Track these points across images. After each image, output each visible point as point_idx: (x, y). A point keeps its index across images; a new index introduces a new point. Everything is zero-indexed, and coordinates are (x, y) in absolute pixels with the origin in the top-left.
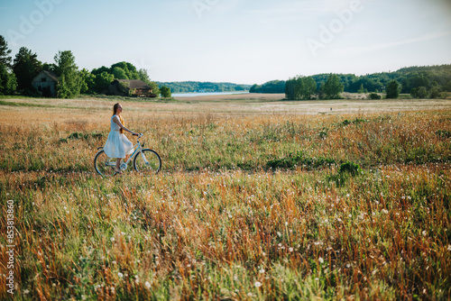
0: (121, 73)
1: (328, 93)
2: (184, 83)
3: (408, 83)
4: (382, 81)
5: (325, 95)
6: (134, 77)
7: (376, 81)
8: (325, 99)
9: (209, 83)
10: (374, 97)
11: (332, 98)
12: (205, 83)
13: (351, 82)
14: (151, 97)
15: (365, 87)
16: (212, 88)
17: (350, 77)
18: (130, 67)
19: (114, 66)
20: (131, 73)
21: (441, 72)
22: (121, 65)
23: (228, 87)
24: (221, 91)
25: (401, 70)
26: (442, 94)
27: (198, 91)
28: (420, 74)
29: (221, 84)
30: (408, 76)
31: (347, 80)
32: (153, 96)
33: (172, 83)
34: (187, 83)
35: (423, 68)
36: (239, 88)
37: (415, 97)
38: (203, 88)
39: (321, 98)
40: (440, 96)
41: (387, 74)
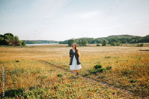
0: (7, 37)
1: (83, 44)
2: (38, 41)
3: (111, 41)
4: (102, 40)
5: (82, 45)
6: (12, 38)
7: (100, 40)
8: (82, 46)
9: (46, 41)
10: (98, 45)
11: (84, 46)
12: (45, 41)
13: (92, 40)
14: (17, 46)
15: (96, 42)
16: (47, 42)
17: (92, 39)
18: (11, 35)
19: (5, 34)
20: (11, 37)
21: (121, 37)
22: (8, 34)
23: (52, 42)
24: (50, 43)
25: (109, 37)
26: (121, 44)
27: (42, 43)
28: (114, 38)
29: (50, 41)
30: (111, 38)
31: (91, 40)
32: (18, 45)
33: (34, 41)
34: (39, 40)
35: (116, 36)
36: (56, 42)
37: (112, 45)
38: (44, 42)
39: (80, 46)
40: (120, 45)
41: (104, 38)
